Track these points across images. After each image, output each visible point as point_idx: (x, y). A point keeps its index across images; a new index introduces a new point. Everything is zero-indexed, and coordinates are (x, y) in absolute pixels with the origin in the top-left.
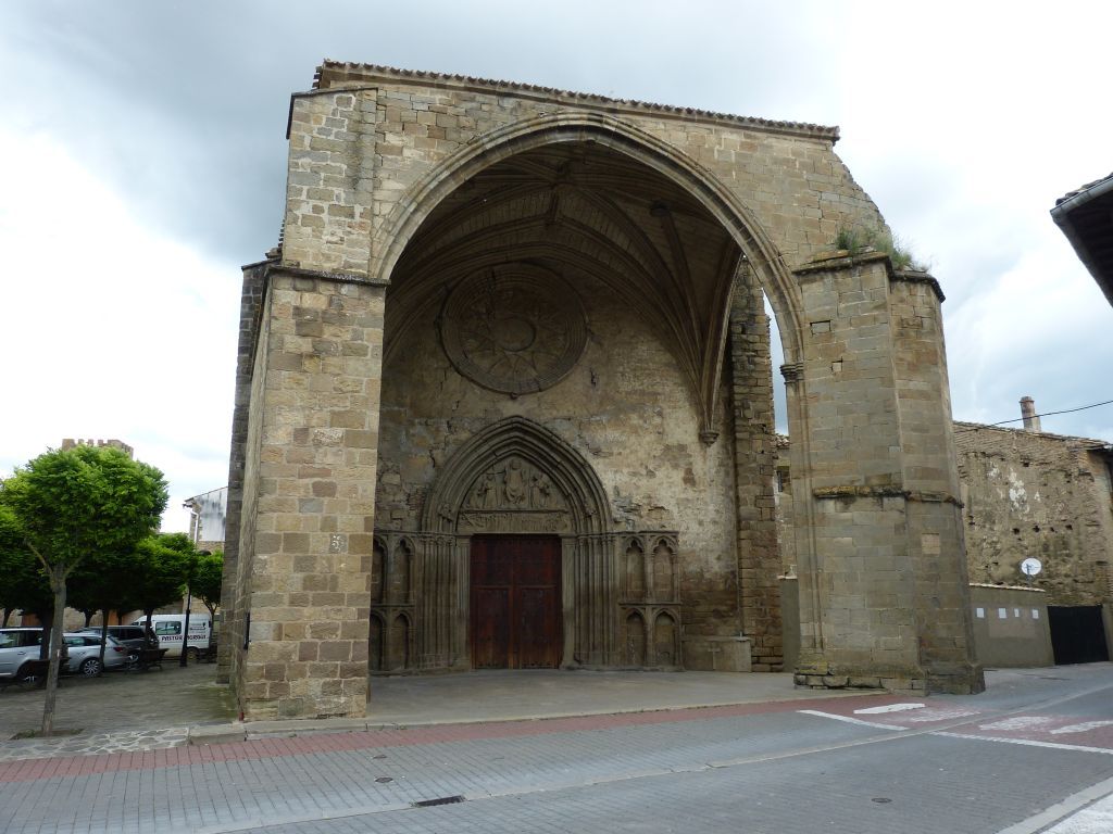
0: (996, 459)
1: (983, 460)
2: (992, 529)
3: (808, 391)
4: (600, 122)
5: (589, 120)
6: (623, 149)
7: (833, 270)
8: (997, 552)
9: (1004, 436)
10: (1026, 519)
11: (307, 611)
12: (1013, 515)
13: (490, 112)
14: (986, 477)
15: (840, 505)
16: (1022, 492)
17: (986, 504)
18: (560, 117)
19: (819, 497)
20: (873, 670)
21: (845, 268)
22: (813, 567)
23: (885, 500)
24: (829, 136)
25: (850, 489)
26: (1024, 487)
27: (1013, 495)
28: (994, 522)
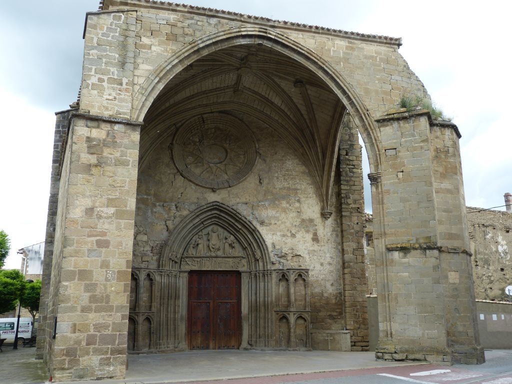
0: (490, 228)
1: (483, 229)
2: (488, 269)
3: (384, 189)
4: (266, 33)
5: (259, 31)
6: (278, 48)
7: (398, 119)
8: (491, 282)
9: (495, 215)
10: (507, 263)
11: (91, 315)
12: (500, 260)
13: (203, 26)
14: (485, 239)
15: (401, 254)
16: (505, 247)
17: (485, 254)
18: (242, 29)
19: (390, 250)
20: (421, 350)
21: (405, 118)
22: (386, 289)
23: (427, 251)
24: (396, 43)
25: (408, 245)
26: (507, 244)
27: (500, 249)
28: (490, 265)
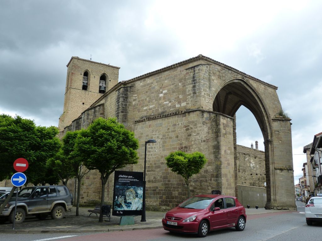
0: (248, 156)
1: (244, 155)
2: (245, 174)
3: (274, 146)
4: (243, 79)
5: (242, 78)
8: (246, 180)
9: (250, 150)
10: (254, 172)
12: (251, 170)
13: (227, 73)
14: (245, 160)
15: (280, 171)
16: (254, 165)
17: (244, 167)
18: (238, 77)
19: (276, 169)
20: (287, 206)
23: (289, 171)
24: (275, 88)
26: (254, 164)
27: (251, 165)
28: (246, 172)
